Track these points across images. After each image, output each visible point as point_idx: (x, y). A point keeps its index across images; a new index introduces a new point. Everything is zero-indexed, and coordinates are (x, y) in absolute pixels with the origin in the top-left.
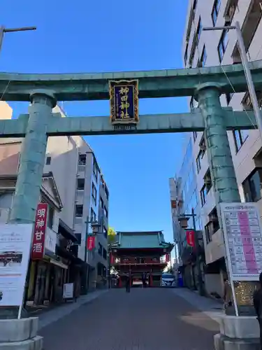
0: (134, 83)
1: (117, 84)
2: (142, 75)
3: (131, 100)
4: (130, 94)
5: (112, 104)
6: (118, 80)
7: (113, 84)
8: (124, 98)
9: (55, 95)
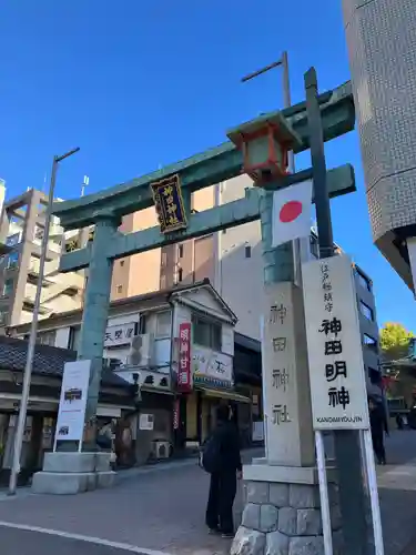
0: (175, 179)
1: (160, 185)
2: (180, 167)
3: (176, 201)
4: (175, 193)
5: (158, 209)
6: (158, 180)
7: (155, 187)
8: (170, 200)
9: (115, 211)
